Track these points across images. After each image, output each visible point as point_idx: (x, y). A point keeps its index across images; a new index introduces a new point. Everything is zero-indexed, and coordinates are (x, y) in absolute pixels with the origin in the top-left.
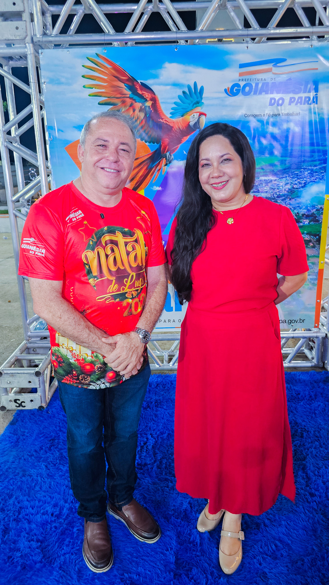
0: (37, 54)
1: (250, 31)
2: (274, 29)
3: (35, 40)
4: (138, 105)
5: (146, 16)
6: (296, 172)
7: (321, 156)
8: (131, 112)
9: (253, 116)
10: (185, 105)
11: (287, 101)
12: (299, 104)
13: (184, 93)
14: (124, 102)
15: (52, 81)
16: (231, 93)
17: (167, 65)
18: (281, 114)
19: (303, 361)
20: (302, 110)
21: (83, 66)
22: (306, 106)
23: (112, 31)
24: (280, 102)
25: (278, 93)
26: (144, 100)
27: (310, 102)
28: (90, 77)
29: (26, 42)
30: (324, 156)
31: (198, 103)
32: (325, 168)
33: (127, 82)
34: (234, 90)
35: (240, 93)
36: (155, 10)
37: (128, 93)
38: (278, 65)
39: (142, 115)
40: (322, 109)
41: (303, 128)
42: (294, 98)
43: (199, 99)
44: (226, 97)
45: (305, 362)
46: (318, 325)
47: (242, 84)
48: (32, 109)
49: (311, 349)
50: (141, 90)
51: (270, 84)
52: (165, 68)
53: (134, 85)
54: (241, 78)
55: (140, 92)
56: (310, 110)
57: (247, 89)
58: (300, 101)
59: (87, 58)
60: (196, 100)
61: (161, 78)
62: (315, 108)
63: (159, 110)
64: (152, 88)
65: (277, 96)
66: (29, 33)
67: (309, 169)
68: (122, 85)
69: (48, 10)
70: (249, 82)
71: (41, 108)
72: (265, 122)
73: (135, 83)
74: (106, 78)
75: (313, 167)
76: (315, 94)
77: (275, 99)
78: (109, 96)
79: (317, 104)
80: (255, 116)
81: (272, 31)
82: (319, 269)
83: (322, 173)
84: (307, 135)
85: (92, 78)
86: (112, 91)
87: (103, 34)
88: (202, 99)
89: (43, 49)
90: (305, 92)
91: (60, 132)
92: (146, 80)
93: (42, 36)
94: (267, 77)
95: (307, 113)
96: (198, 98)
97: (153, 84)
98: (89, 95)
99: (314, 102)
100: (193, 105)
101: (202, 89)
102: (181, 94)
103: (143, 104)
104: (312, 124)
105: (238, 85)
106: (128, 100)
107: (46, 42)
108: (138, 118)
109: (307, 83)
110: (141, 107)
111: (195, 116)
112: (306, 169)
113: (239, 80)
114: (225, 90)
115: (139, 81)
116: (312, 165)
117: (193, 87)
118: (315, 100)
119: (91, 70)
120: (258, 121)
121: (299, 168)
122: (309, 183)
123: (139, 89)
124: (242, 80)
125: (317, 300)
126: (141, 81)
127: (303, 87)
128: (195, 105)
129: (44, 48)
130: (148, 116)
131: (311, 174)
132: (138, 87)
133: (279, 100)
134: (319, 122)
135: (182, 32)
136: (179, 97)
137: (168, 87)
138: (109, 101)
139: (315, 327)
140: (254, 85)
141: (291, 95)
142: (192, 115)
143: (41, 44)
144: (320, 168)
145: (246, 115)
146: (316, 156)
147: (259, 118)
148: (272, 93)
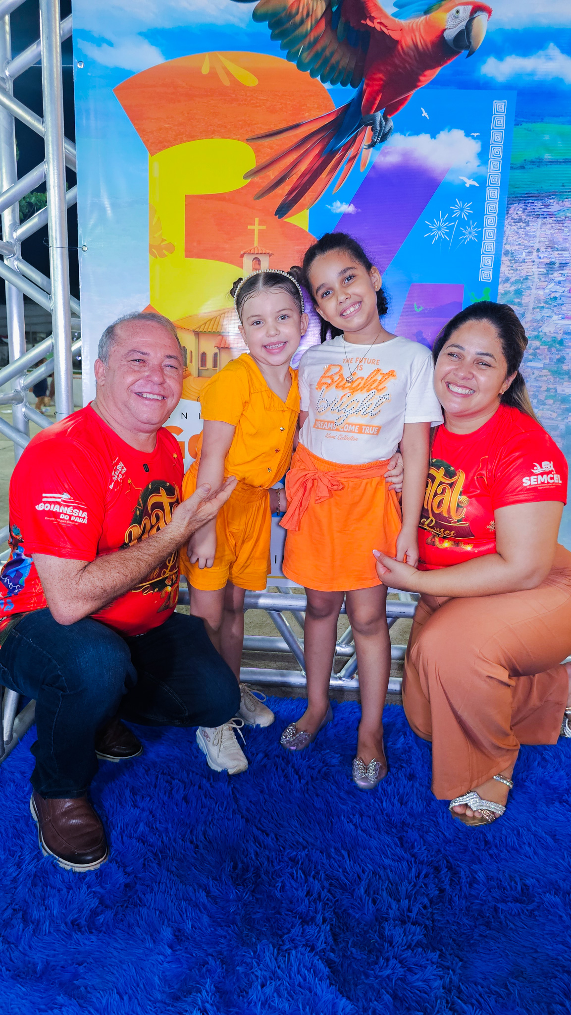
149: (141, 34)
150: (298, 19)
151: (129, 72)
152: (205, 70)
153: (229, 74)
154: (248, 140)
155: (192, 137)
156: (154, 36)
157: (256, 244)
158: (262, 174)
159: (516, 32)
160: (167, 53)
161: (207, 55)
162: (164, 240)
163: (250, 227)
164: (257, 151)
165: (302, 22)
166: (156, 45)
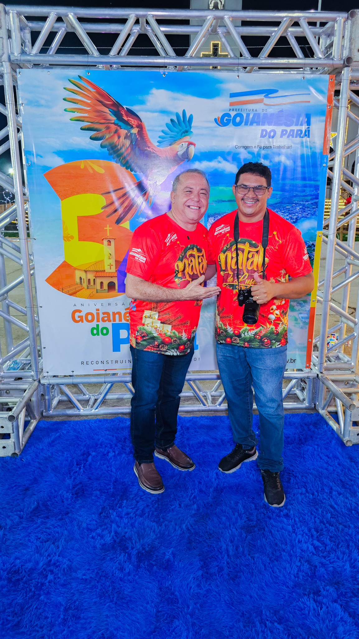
0: (14, 74)
1: (242, 61)
2: (265, 58)
3: (12, 58)
4: (123, 132)
5: (133, 38)
6: (288, 207)
7: (313, 191)
8: (116, 139)
9: (244, 147)
10: (173, 133)
11: (279, 133)
12: (291, 137)
13: (172, 121)
14: (108, 128)
15: (30, 103)
16: (221, 123)
17: (154, 91)
18: (272, 147)
19: (294, 402)
20: (294, 143)
21: (64, 88)
22: (298, 140)
23: (96, 53)
24: (272, 134)
25: (269, 124)
26: (129, 127)
27: (302, 136)
28: (72, 100)
29: (3, 60)
30: (316, 191)
31: (187, 131)
32: (316, 204)
33: (112, 108)
34: (225, 120)
35: (231, 124)
36: (142, 32)
37: (113, 118)
38: (270, 96)
39: (128, 143)
40: (314, 143)
41: (295, 162)
42: (286, 131)
43: (188, 128)
44: (216, 127)
45: (296, 403)
46: (310, 365)
47: (233, 114)
48: (8, 132)
49: (303, 389)
50: (127, 116)
51: (261, 115)
52: (152, 94)
53: (119, 111)
54: (232, 108)
55: (125, 118)
56: (302, 143)
57: (238, 119)
58: (291, 134)
59: (69, 80)
60: (185, 129)
61: (148, 104)
62: (307, 141)
63: (145, 138)
64: (138, 114)
65: (269, 128)
66: (5, 51)
67: (300, 205)
68: (107, 110)
69: (27, 26)
70: (240, 112)
71: (18, 130)
72: (256, 154)
73: (120, 109)
74: (89, 102)
75: (304, 203)
76: (307, 127)
77: (266, 131)
78: (92, 121)
79: (309, 137)
80: (246, 148)
81: (264, 61)
82: (311, 308)
83: (314, 208)
84: (299, 169)
85: (74, 101)
86: (96, 116)
87: (86, 55)
88: (191, 127)
89: (22, 68)
90: (297, 125)
91: (39, 157)
92: (132, 106)
93: (20, 55)
94: (259, 107)
95: (299, 146)
96: (186, 127)
97: (140, 111)
98: (71, 120)
99: (306, 135)
100: (182, 134)
101: (191, 117)
102: (169, 122)
103: (129, 131)
104: (304, 158)
105: (229, 115)
106: (112, 126)
107: (24, 61)
108: (123, 145)
109: (299, 116)
110: (127, 134)
111: (184, 146)
112: (298, 204)
113: (230, 110)
114: (215, 120)
115: (125, 107)
116: (303, 200)
117: (181, 115)
118: (307, 133)
119: (73, 93)
120: (249, 153)
121: (290, 203)
122: (300, 218)
123: (124, 115)
124: (233, 110)
125: (308, 340)
126: (127, 107)
127: (295, 120)
128: (184, 134)
129: (22, 66)
130: (134, 143)
131: (303, 210)
132: (123, 113)
133: (270, 132)
134: (311, 156)
135: (170, 57)
136: (167, 125)
137: (156, 114)
138: (92, 126)
139: (307, 367)
140: (245, 116)
141: (284, 128)
142: (181, 144)
143: (18, 63)
144: (312, 203)
145: (237, 147)
146: (308, 191)
147: (250, 149)
148: (263, 124)
149: (54, 152)
150: (119, 147)
151: (50, 168)
152: (82, 167)
153: (92, 168)
154: (102, 194)
155: (78, 193)
156: (60, 153)
157: (108, 234)
158: (109, 208)
159: (206, 152)
160: (65, 160)
161: (83, 161)
162: (69, 234)
163: (105, 228)
164: (106, 198)
165: (121, 148)
166: (61, 157)
